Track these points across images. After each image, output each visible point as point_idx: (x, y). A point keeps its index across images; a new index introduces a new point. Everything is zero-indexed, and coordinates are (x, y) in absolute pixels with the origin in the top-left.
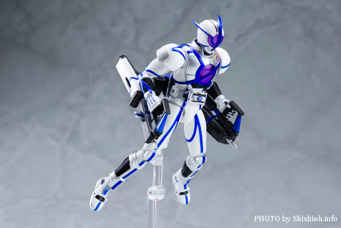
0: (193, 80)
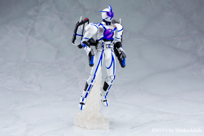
0: (103, 37)
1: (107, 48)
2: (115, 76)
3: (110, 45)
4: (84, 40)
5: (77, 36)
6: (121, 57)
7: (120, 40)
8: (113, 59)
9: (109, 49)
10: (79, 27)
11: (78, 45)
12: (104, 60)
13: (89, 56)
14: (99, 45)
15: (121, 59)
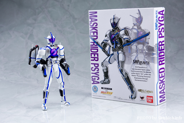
1: (54, 63)
2: (64, 82)
3: (56, 61)
4: (37, 60)
5: (32, 59)
6: (66, 68)
7: (63, 57)
8: (60, 71)
9: (56, 64)
10: (32, 52)
11: (33, 66)
12: (53, 73)
13: (42, 70)
14: (49, 62)
15: (66, 69)
